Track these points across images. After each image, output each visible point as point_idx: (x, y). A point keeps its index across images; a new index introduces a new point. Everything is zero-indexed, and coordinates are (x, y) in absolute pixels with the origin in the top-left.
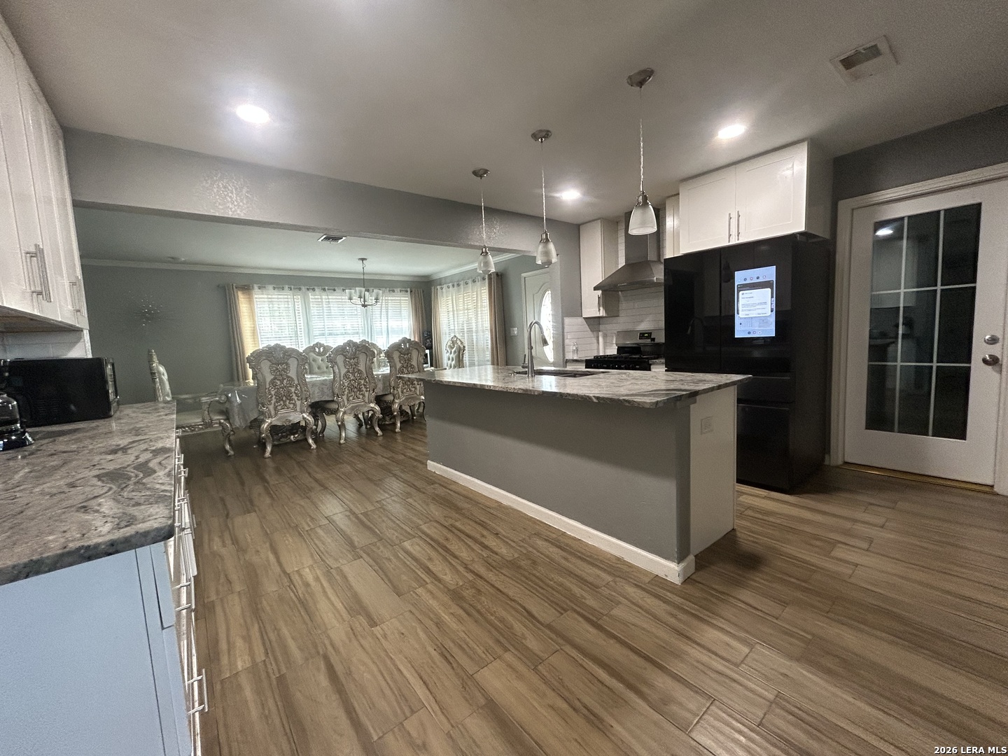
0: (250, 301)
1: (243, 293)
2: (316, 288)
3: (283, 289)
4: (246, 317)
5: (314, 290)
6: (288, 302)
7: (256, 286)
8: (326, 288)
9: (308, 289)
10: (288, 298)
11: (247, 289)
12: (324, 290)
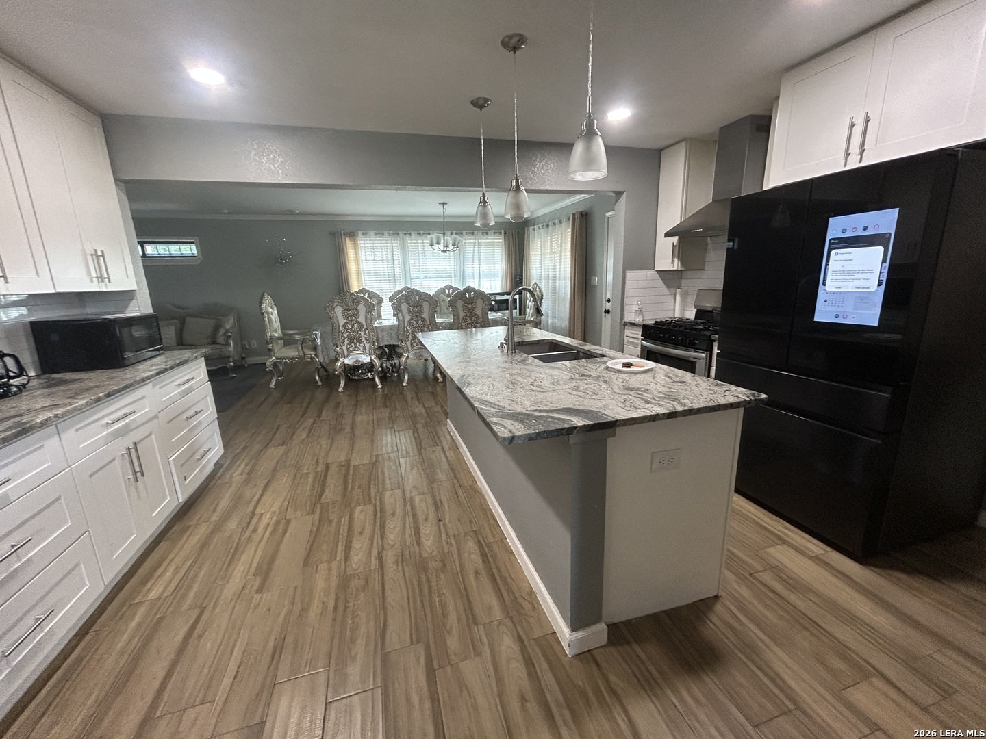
0: (355, 247)
1: (350, 240)
2: (412, 232)
3: (383, 234)
4: (353, 261)
5: (410, 234)
6: (387, 246)
7: (360, 233)
8: (422, 232)
9: (405, 234)
10: (387, 243)
11: (352, 235)
12: (420, 234)
